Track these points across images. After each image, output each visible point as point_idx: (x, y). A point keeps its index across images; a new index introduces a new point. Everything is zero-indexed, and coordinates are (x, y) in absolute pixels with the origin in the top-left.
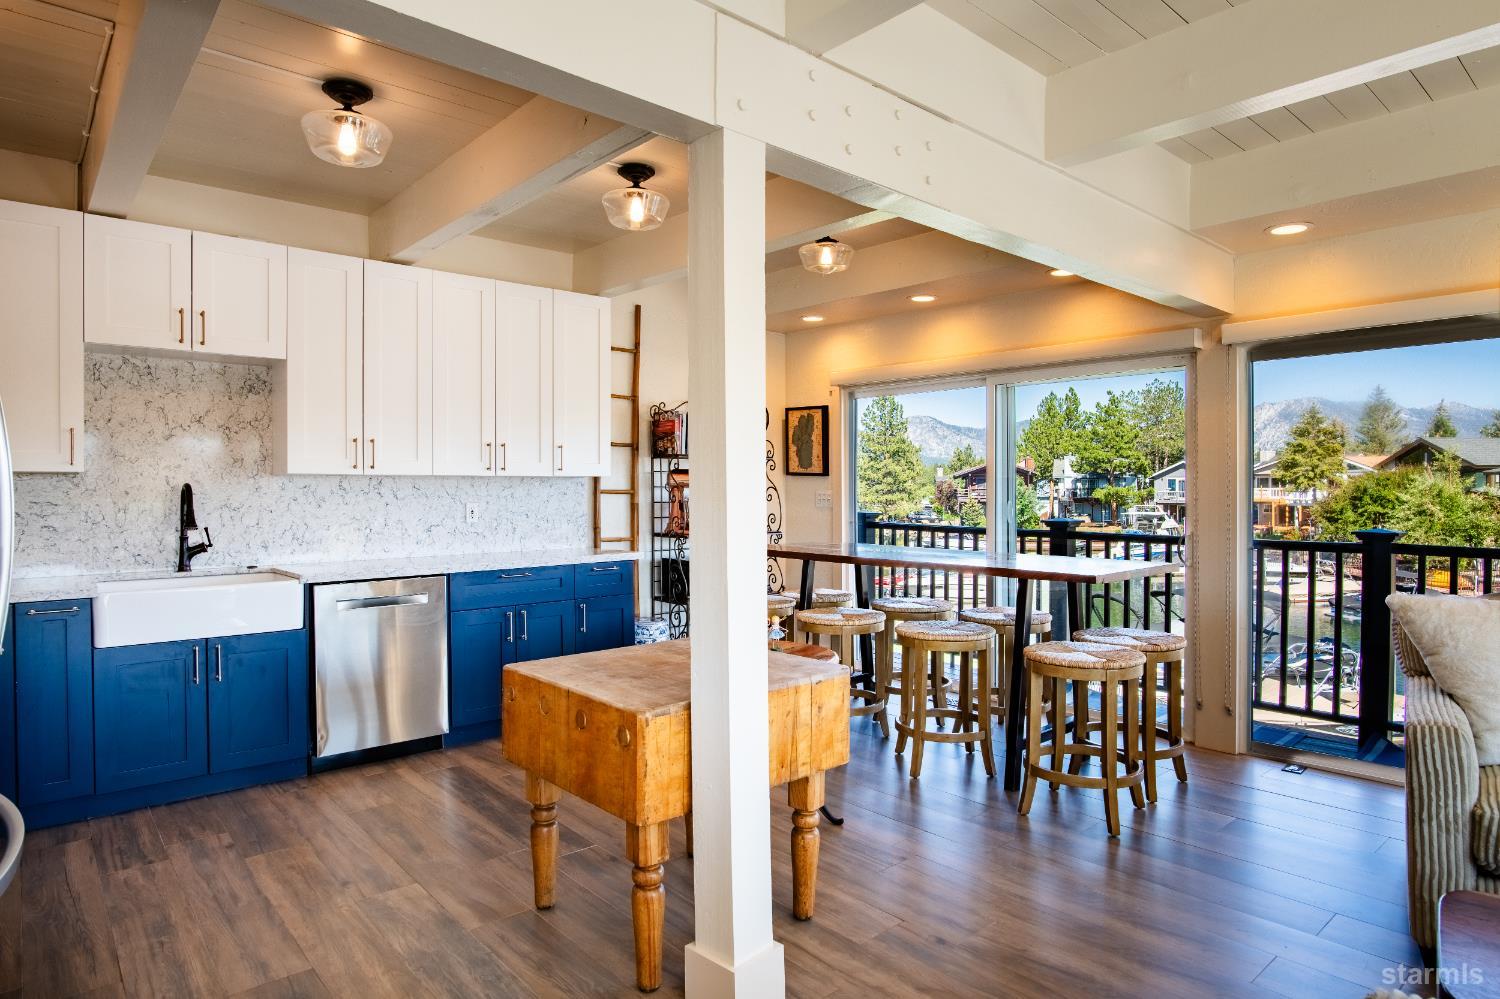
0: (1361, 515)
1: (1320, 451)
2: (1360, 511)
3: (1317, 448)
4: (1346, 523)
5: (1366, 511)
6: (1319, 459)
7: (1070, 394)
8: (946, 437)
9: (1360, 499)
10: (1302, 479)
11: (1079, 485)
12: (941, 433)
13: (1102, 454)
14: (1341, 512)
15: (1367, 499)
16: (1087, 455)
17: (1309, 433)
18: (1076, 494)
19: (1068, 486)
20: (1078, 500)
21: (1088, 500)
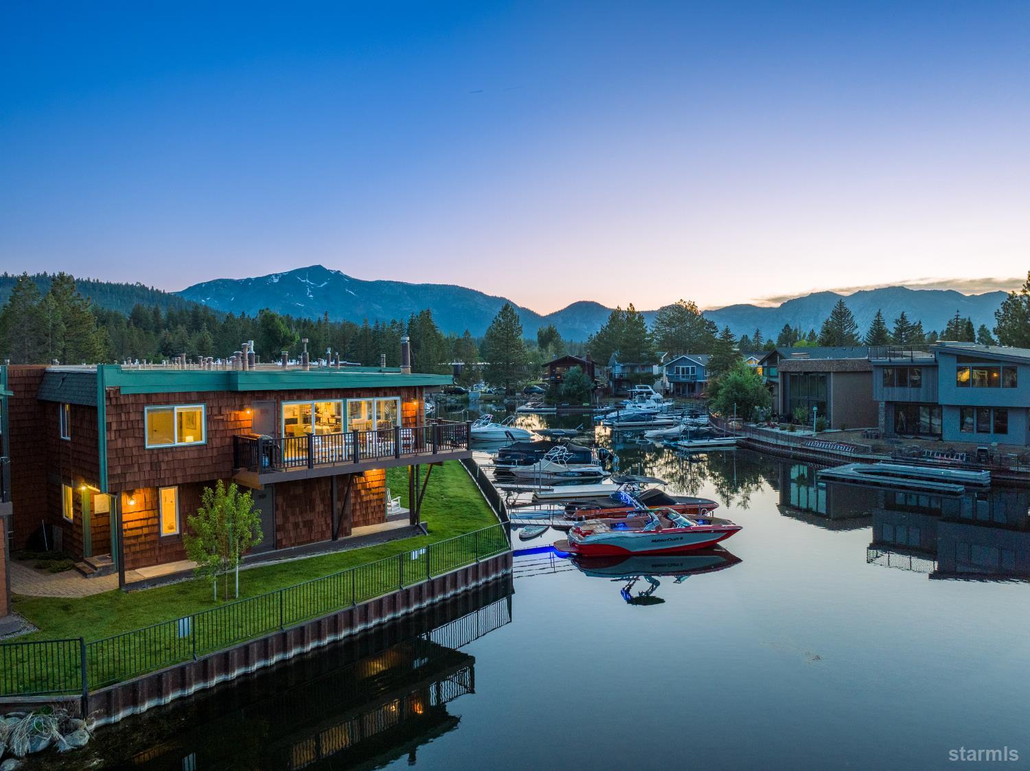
7: (630, 308)
11: (624, 371)
18: (622, 376)
19: (617, 371)
20: (623, 380)
21: (627, 381)
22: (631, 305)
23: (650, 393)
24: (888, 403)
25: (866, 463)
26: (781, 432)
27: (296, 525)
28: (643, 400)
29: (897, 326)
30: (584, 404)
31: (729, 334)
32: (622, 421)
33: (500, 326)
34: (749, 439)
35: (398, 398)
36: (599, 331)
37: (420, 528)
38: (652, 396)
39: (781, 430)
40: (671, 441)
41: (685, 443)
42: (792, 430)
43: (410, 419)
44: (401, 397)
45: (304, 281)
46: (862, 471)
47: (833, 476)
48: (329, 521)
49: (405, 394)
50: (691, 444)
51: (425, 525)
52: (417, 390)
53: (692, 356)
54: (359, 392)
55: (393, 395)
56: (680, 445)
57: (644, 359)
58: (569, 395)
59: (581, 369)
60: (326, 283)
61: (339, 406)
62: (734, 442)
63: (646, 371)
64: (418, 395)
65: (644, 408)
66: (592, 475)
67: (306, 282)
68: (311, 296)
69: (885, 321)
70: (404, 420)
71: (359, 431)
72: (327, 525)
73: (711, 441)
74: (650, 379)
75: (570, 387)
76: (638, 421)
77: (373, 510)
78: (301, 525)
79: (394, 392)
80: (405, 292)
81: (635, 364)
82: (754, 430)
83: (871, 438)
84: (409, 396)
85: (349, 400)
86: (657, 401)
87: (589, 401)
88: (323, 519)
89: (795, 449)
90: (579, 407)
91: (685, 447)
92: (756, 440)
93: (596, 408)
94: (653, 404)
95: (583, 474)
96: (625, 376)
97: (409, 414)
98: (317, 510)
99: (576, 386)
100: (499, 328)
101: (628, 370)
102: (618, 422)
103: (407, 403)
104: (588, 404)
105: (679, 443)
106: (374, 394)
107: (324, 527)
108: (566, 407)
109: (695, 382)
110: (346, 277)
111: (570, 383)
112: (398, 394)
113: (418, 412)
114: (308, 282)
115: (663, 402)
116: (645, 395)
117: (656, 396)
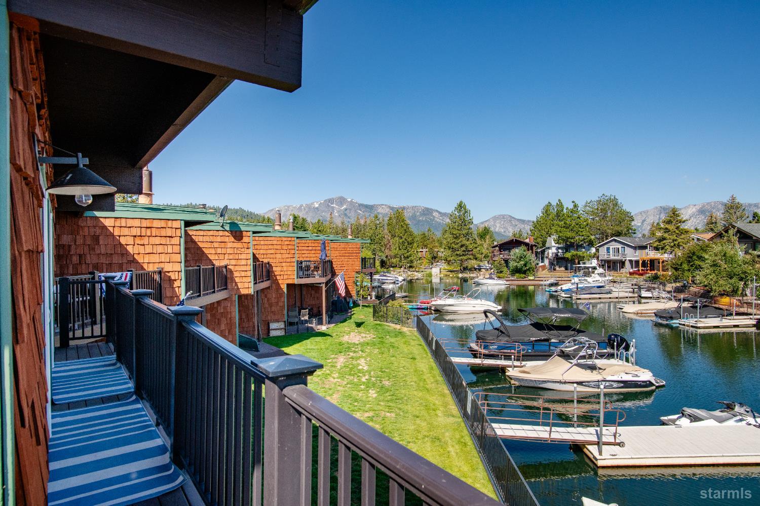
0: (692, 266)
1: (677, 232)
2: (691, 264)
3: (676, 230)
4: (684, 271)
5: (694, 264)
6: (676, 236)
7: (559, 203)
8: (516, 225)
9: (691, 258)
10: (667, 247)
11: (560, 251)
12: (514, 223)
13: (569, 234)
14: (681, 265)
15: (695, 257)
16: (561, 235)
17: (672, 222)
19: (553, 251)
20: (559, 258)
22: (559, 200)
23: (595, 268)
28: (587, 274)
30: (529, 278)
31: (677, 213)
38: (597, 270)
41: (691, 322)
50: (701, 324)
58: (516, 270)
59: (525, 249)
60: (345, 206)
62: (752, 322)
65: (590, 282)
67: (334, 206)
68: (337, 214)
75: (517, 264)
86: (600, 275)
87: (534, 275)
90: (525, 280)
91: (692, 327)
93: (542, 281)
94: (598, 278)
99: (522, 263)
102: (577, 294)
104: (533, 278)
105: (682, 321)
109: (625, 260)
111: (517, 260)
115: (605, 276)
116: (590, 270)
117: (601, 270)
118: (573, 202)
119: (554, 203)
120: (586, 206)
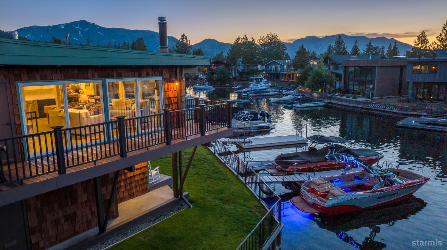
11: (244, 68)
18: (243, 71)
19: (241, 68)
20: (244, 73)
21: (246, 73)
22: (245, 35)
23: (262, 79)
24: (414, 83)
25: (417, 117)
26: (347, 98)
27: (56, 222)
28: (258, 82)
29: (367, 47)
30: (227, 85)
31: (304, 48)
32: (253, 93)
33: (180, 46)
34: (330, 103)
35: (160, 78)
36: (230, 49)
37: (183, 199)
38: (263, 80)
39: (347, 97)
40: (289, 104)
41: (298, 105)
42: (355, 98)
43: (172, 99)
44: (163, 78)
45: (77, 28)
46: (420, 122)
47: (407, 126)
48: (95, 209)
49: (166, 75)
50: (301, 106)
51: (187, 196)
52: (178, 70)
53: (277, 60)
54: (120, 71)
55: (156, 76)
56: (294, 107)
57: (255, 62)
58: (219, 80)
59: (224, 67)
60: (88, 29)
61: (97, 87)
62: (322, 104)
63: (255, 67)
64: (179, 76)
65: (259, 87)
66: (265, 128)
67: (78, 28)
68: (81, 35)
69: (359, 46)
70: (167, 100)
71: (126, 118)
72: (93, 214)
73: (311, 104)
74: (257, 72)
75: (219, 76)
76: (260, 93)
77: (136, 184)
78: (62, 221)
79: (157, 73)
80: (127, 34)
81: (250, 64)
82: (330, 98)
83: (405, 102)
84: (171, 77)
85: (108, 81)
86: (265, 83)
87: (229, 83)
88: (88, 208)
89: (361, 108)
90: (224, 86)
91: (298, 107)
92: (335, 103)
93: (233, 86)
94: (263, 84)
95: (260, 128)
96: (245, 71)
97: (171, 94)
98: (80, 201)
99: (222, 75)
100: (180, 47)
101: (246, 68)
102: (251, 94)
103: (169, 84)
104: (228, 85)
105: (294, 105)
106: (137, 73)
107: (90, 217)
108: (227, 86)
109: (279, 74)
110: (98, 26)
111: (220, 74)
112: (161, 74)
113: (179, 93)
114: (79, 28)
115: (267, 83)
116: (259, 80)
117: (265, 80)
118: (252, 38)
119: (242, 37)
120: (260, 40)
